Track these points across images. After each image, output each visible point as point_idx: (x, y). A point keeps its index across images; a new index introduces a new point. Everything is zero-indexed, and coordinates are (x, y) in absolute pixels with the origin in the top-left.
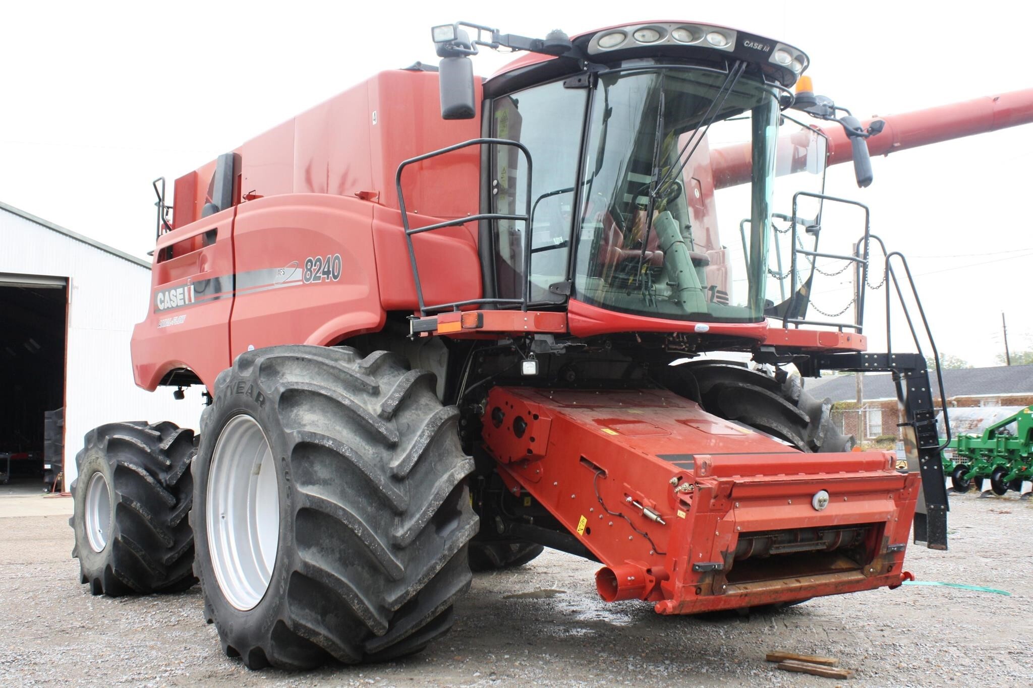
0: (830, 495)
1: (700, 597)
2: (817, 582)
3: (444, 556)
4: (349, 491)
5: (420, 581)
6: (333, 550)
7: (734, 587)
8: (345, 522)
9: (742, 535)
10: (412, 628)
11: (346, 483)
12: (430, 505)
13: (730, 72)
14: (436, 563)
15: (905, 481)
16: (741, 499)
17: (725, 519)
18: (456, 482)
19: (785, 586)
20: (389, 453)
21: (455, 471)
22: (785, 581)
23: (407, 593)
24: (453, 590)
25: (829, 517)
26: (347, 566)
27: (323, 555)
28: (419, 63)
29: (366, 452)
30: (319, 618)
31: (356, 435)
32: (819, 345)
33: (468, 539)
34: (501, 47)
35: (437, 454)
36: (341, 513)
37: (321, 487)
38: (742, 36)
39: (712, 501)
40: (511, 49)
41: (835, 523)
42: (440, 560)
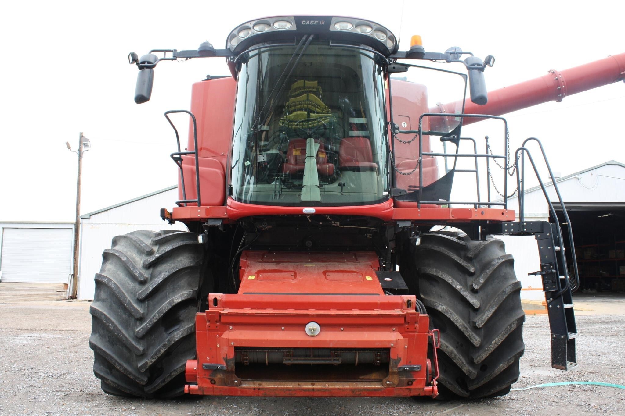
0: (321, 325)
1: (215, 386)
2: (330, 387)
3: (165, 345)
4: (114, 306)
5: (152, 358)
6: (105, 336)
7: (246, 382)
8: (105, 322)
9: (236, 348)
11: (113, 301)
12: (155, 316)
14: (160, 348)
16: (234, 324)
17: (222, 336)
18: (174, 304)
19: (297, 387)
20: (140, 286)
21: (175, 298)
22: (300, 383)
23: (146, 363)
25: (325, 341)
26: (113, 345)
27: (100, 338)
28: (208, 76)
29: (129, 285)
30: (108, 371)
31: (127, 276)
33: (181, 336)
34: (178, 59)
35: (172, 288)
36: (103, 317)
37: (101, 303)
40: (185, 59)
41: (331, 346)
42: (163, 346)
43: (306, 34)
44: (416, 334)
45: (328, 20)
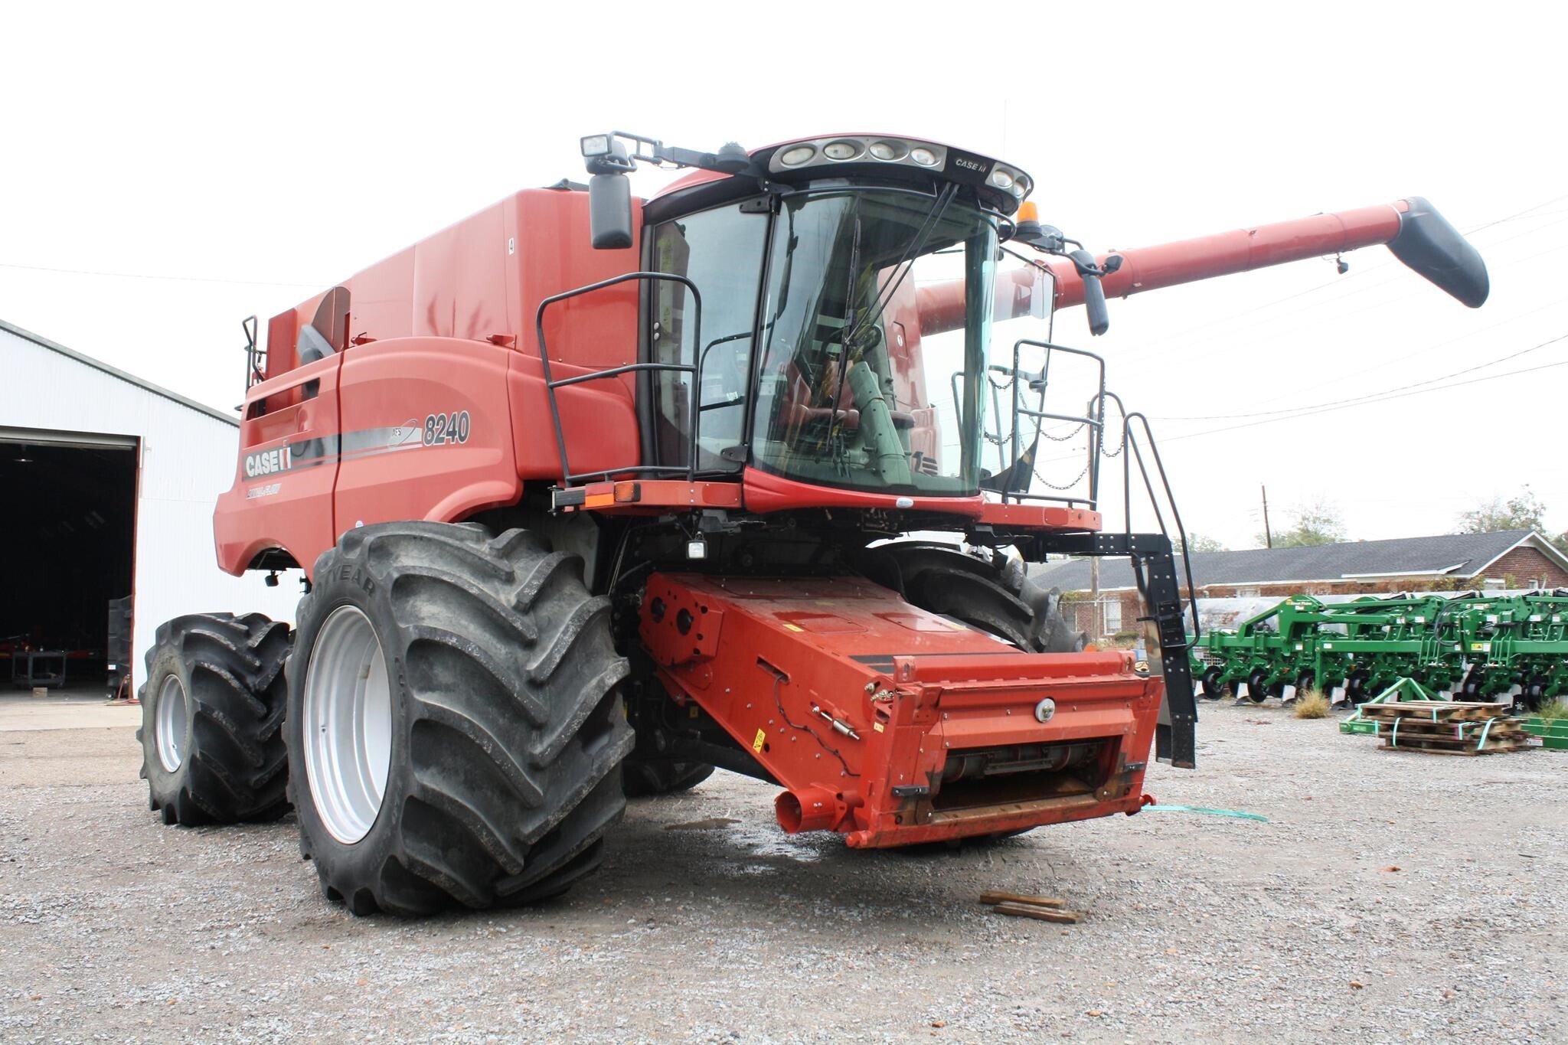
0: (1057, 703)
1: (900, 827)
2: (1041, 808)
3: (592, 779)
4: (477, 699)
5: (562, 809)
6: (457, 771)
7: (941, 814)
8: (472, 737)
9: (951, 752)
10: (553, 865)
11: (474, 689)
12: (575, 717)
13: (939, 196)
14: (582, 787)
15: (1146, 686)
16: (949, 709)
17: (931, 733)
18: (607, 689)
19: (1002, 813)
20: (525, 653)
21: (606, 675)
22: (1003, 807)
23: (547, 823)
24: (604, 819)
25: (1057, 730)
26: (474, 790)
27: (444, 777)
28: (566, 181)
29: (498, 651)
30: (440, 853)
31: (485, 631)
32: (1045, 524)
33: (621, 758)
34: (664, 163)
35: (584, 654)
36: (466, 725)
37: (443, 694)
38: (953, 153)
39: (916, 711)
40: (676, 165)
41: (1062, 738)
42: (588, 782)
43: (949, 181)
44: (1148, 711)
45: (989, 163)
